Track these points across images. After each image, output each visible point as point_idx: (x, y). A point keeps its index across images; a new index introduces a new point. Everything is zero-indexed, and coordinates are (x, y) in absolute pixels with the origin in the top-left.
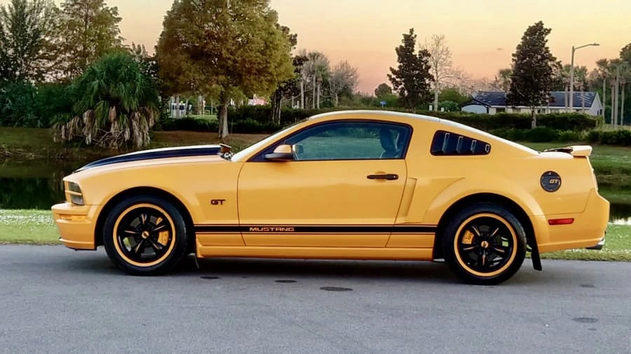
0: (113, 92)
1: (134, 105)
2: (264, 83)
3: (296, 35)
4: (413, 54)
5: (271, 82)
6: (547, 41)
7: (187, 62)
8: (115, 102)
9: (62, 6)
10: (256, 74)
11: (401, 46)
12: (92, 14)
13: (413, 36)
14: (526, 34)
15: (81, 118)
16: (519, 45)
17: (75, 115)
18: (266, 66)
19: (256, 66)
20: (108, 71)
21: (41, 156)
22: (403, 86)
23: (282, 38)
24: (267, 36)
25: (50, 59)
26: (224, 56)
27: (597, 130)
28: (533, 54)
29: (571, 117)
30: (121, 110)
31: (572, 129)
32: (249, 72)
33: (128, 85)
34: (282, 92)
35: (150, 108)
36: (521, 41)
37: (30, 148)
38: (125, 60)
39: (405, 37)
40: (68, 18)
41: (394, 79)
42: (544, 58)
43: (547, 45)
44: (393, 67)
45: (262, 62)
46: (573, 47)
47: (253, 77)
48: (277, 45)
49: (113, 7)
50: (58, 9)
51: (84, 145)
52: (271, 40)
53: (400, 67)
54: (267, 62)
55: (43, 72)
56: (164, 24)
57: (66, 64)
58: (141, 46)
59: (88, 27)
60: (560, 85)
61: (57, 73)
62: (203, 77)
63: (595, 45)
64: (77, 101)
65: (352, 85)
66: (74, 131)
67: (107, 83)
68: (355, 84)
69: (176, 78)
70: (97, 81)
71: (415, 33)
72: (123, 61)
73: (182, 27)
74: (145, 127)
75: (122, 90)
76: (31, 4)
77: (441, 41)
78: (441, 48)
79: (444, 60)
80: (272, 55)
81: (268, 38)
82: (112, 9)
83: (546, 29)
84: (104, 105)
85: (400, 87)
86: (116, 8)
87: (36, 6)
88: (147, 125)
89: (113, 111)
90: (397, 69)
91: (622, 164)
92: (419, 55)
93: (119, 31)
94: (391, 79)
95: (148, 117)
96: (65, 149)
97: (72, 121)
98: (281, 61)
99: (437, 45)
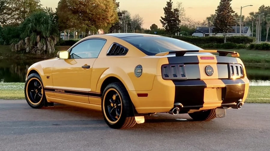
0: (38, 29)
1: (48, 34)
2: (105, 24)
3: (119, 3)
4: (171, 10)
5: (108, 23)
6: (231, 4)
7: (71, 15)
8: (39, 33)
10: (102, 20)
11: (166, 7)
13: (171, 2)
14: (221, 1)
15: (24, 41)
16: (218, 6)
17: (21, 39)
18: (106, 17)
19: (102, 16)
20: (36, 19)
21: (6, 58)
22: (167, 25)
23: (113, 4)
24: (106, 3)
25: (9, 14)
26: (87, 12)
27: (253, 43)
28: (224, 10)
30: (42, 37)
31: (242, 43)
32: (99, 19)
33: (45, 25)
34: (113, 28)
35: (55, 36)
36: (219, 4)
37: (1, 54)
39: (168, 3)
41: (163, 22)
42: (229, 12)
43: (231, 6)
44: (162, 17)
45: (104, 14)
46: (241, 7)
47: (100, 21)
48: (111, 7)
51: (25, 53)
52: (108, 5)
53: (165, 16)
54: (107, 15)
55: (6, 20)
57: (16, 16)
58: (50, 8)
61: (12, 20)
62: (78, 22)
63: (251, 6)
64: (22, 33)
65: (141, 25)
66: (21, 46)
67: (36, 25)
68: (142, 24)
69: (66, 22)
70: (31, 24)
72: (42, 15)
75: (42, 28)
77: (181, 5)
78: (180, 8)
79: (182, 13)
80: (109, 11)
84: (34, 35)
85: (165, 25)
88: (53, 43)
89: (38, 38)
90: (164, 17)
91: (265, 58)
92: (174, 11)
93: (40, 2)
94: (161, 22)
95: (54, 40)
96: (17, 54)
97: (20, 42)
98: (113, 14)
99: (179, 7)
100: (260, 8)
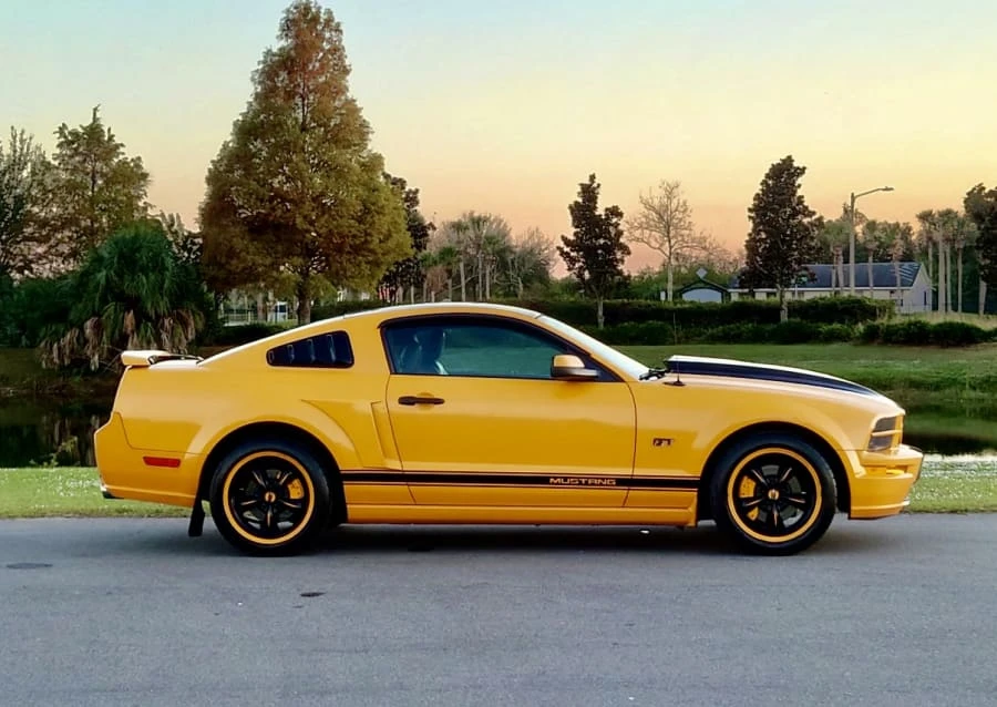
0: (128, 286)
1: (163, 306)
2: (364, 266)
3: (417, 191)
4: (597, 213)
5: (377, 264)
6: (799, 186)
7: (242, 239)
8: (133, 303)
9: (55, 159)
10: (349, 253)
11: (576, 203)
12: (102, 168)
13: (595, 185)
14: (767, 176)
15: (82, 330)
16: (758, 195)
17: (72, 326)
18: (366, 241)
19: (350, 241)
20: (122, 256)
21: (25, 392)
22: (581, 264)
23: (391, 197)
24: (366, 193)
25: (40, 241)
26: (299, 227)
28: (777, 207)
29: (842, 303)
30: (141, 317)
31: (842, 322)
32: (339, 249)
33: (152, 277)
34: (399, 279)
35: (187, 312)
36: (761, 187)
37: (8, 379)
38: (148, 238)
39: (582, 188)
40: (64, 176)
41: (567, 253)
42: (795, 214)
43: (799, 192)
44: (566, 235)
45: (359, 234)
46: (853, 194)
47: (345, 256)
48: (383, 207)
49: (134, 157)
50: (49, 163)
51: (88, 372)
52: (373, 200)
53: (576, 234)
54: (367, 234)
55: (31, 262)
56: (209, 180)
57: (65, 249)
58: (175, 216)
59: (96, 189)
60: (822, 254)
61: (51, 262)
62: (268, 261)
63: (887, 189)
64: (74, 303)
65: (548, 264)
66: (72, 351)
67: (120, 275)
68: (552, 263)
69: (227, 263)
70: (104, 273)
71: (597, 181)
72: (144, 240)
73: (235, 184)
74: (180, 340)
75: (144, 283)
76: (8, 156)
77: (675, 190)
78: (675, 201)
79: (681, 220)
80: (374, 222)
81: (368, 197)
82: (132, 160)
83: (798, 168)
84: (116, 309)
85: (577, 265)
86: (139, 158)
87: (17, 160)
88: (183, 337)
89: (130, 318)
90: (572, 238)
91: (909, 373)
92: (606, 215)
93: (145, 194)
94: (563, 253)
95: (185, 325)
96: (61, 379)
97: (68, 336)
98: (389, 230)
99: (668, 198)
100: (968, 194)
